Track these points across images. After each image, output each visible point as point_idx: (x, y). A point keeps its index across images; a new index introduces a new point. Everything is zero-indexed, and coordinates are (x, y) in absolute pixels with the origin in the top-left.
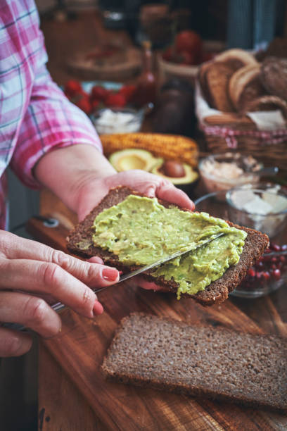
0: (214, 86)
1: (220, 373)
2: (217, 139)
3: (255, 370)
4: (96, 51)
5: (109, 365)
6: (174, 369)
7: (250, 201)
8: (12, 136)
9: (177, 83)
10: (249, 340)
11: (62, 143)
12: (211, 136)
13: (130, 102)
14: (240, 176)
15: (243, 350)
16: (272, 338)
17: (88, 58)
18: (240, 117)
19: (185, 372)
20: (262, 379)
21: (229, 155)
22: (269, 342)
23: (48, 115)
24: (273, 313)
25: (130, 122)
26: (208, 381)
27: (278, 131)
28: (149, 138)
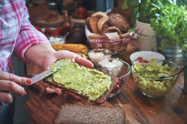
0: (92, 25)
1: (98, 120)
2: (94, 44)
3: (111, 118)
4: (46, 17)
5: (57, 121)
6: (82, 120)
7: (107, 63)
8: (13, 42)
9: (78, 26)
10: (109, 109)
11: (36, 43)
12: (92, 43)
13: (60, 34)
14: (104, 56)
15: (106, 112)
16: (117, 108)
17: (43, 19)
18: (102, 35)
19: (86, 121)
20: (114, 121)
21: (99, 49)
22: (116, 109)
23: (30, 34)
24: (118, 102)
25: (61, 40)
26: (94, 123)
27: (117, 40)
28: (68, 45)
